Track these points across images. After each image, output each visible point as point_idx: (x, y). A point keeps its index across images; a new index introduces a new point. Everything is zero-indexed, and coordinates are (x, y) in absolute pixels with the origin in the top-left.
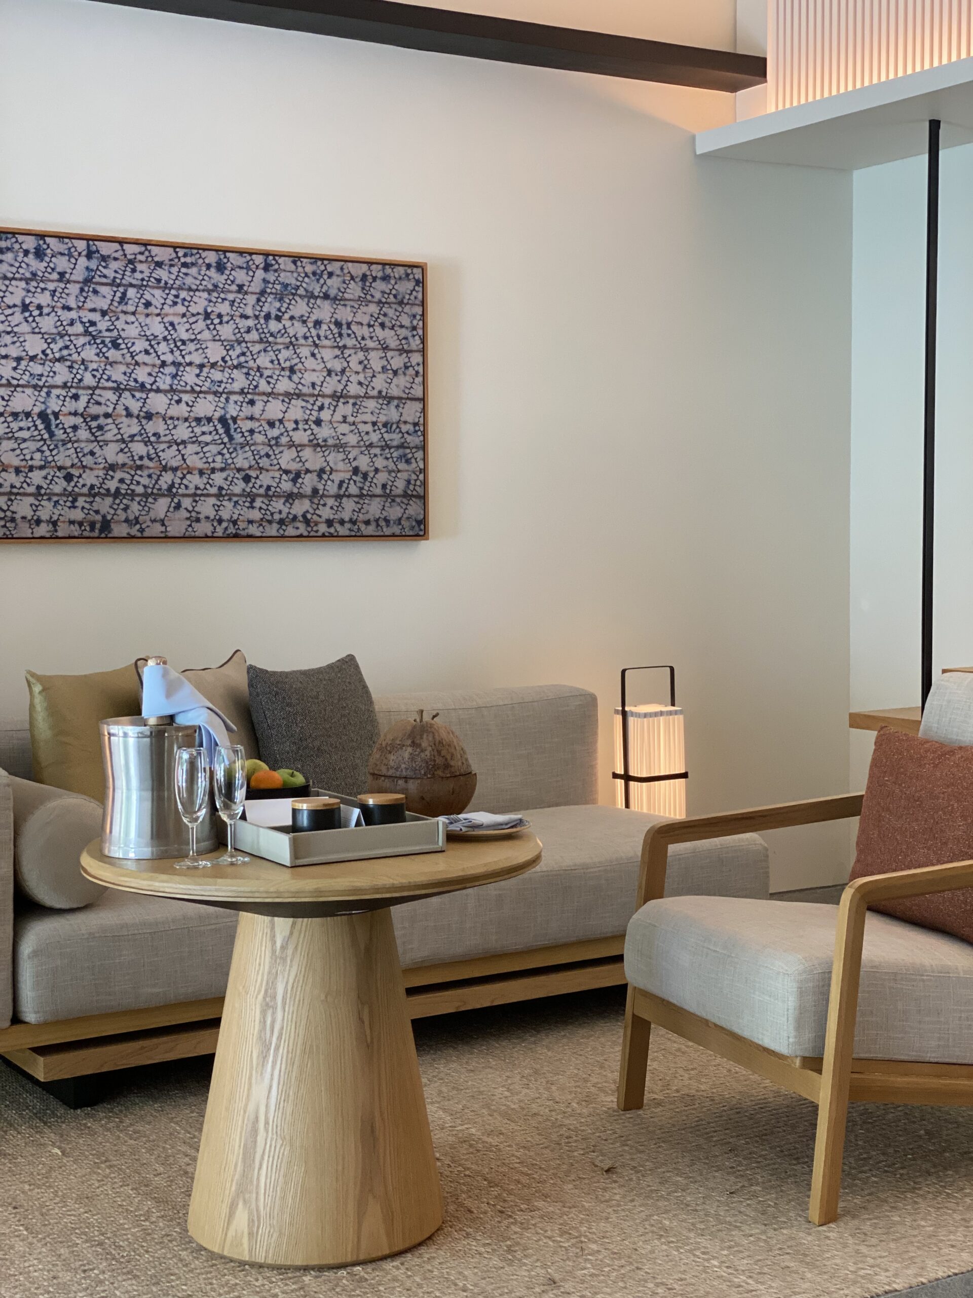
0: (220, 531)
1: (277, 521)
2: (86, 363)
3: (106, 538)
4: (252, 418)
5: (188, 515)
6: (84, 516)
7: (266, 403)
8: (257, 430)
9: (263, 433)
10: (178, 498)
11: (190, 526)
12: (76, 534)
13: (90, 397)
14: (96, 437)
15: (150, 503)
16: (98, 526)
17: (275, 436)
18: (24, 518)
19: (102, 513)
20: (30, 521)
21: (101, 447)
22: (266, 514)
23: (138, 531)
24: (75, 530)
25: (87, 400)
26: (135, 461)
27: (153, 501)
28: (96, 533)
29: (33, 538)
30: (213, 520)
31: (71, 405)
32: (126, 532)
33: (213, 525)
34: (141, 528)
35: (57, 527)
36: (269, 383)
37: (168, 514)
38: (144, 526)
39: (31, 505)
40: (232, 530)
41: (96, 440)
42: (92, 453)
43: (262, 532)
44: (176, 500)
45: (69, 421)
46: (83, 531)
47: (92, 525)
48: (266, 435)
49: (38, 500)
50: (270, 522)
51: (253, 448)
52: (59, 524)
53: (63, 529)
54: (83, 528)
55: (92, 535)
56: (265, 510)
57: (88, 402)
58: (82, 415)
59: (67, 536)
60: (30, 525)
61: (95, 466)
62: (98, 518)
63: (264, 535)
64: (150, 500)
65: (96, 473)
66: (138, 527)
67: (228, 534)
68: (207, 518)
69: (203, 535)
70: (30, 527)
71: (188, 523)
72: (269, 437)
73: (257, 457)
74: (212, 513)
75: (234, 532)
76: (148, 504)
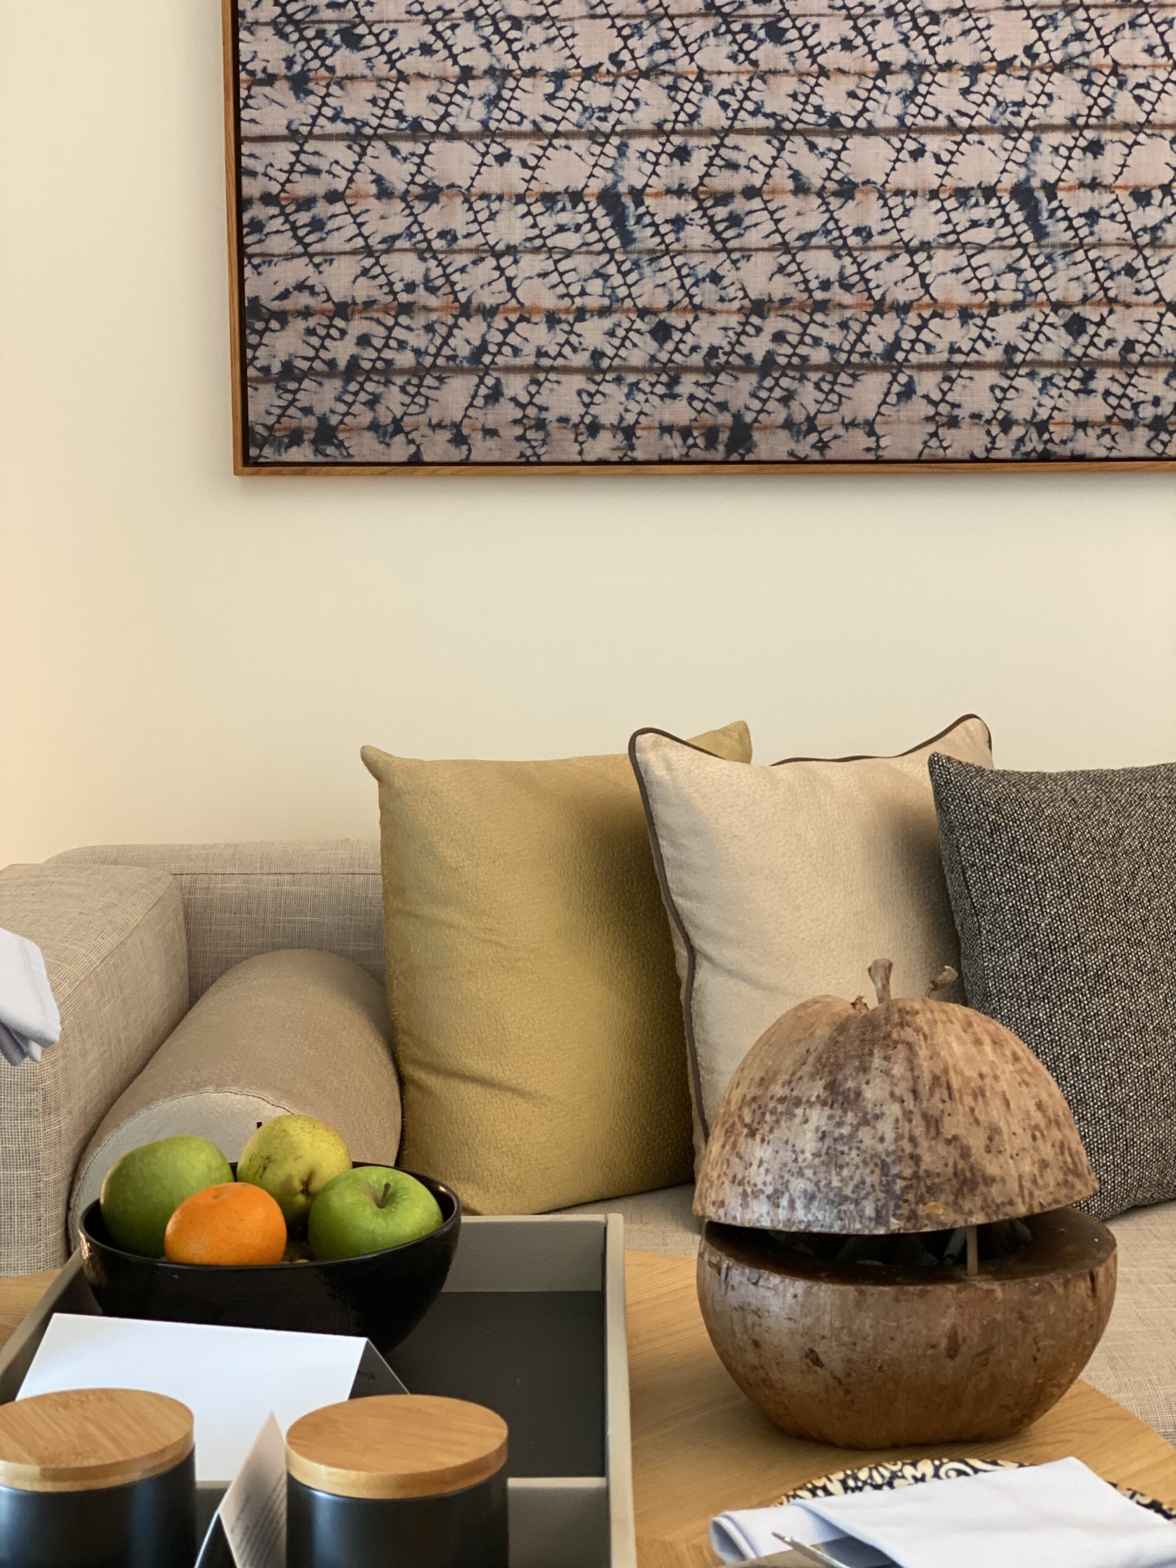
0: (1005, 446)
1: (1147, 422)
2: (706, 77)
3: (742, 462)
4: (1094, 185)
5: (931, 411)
6: (694, 415)
7: (1130, 147)
8: (1105, 212)
9: (1120, 217)
10: (909, 372)
11: (934, 435)
12: (675, 454)
13: (713, 153)
14: (725, 241)
15: (843, 385)
16: (724, 436)
17: (1149, 225)
18: (563, 420)
19: (733, 408)
20: (576, 426)
21: (734, 262)
22: (1120, 406)
23: (814, 446)
24: (674, 447)
25: (706, 161)
26: (810, 292)
27: (849, 381)
28: (719, 453)
29: (584, 463)
30: (989, 422)
31: (671, 173)
32: (787, 449)
33: (988, 433)
34: (821, 440)
35: (634, 440)
36: (1139, 100)
37: (883, 409)
38: (826, 436)
39: (579, 393)
40: (1034, 444)
41: (724, 249)
42: (715, 278)
43: (1111, 449)
44: (903, 378)
45: (666, 208)
46: (690, 447)
47: (711, 435)
48: (1127, 222)
49: (595, 382)
50: (1129, 425)
51: (1092, 255)
52: (639, 433)
53: (646, 446)
54: (691, 441)
55: (710, 456)
56: (1120, 398)
57: (709, 165)
58: (695, 194)
59: (656, 458)
60: (577, 435)
61: (719, 306)
62: (726, 419)
63: (1114, 454)
64: (843, 378)
65: (721, 320)
66: (813, 438)
67: (1028, 454)
68: (976, 416)
69: (967, 457)
70: (576, 440)
71: (931, 428)
72: (1135, 228)
73: (1103, 275)
74: (987, 407)
75: (1040, 448)
76: (837, 388)
